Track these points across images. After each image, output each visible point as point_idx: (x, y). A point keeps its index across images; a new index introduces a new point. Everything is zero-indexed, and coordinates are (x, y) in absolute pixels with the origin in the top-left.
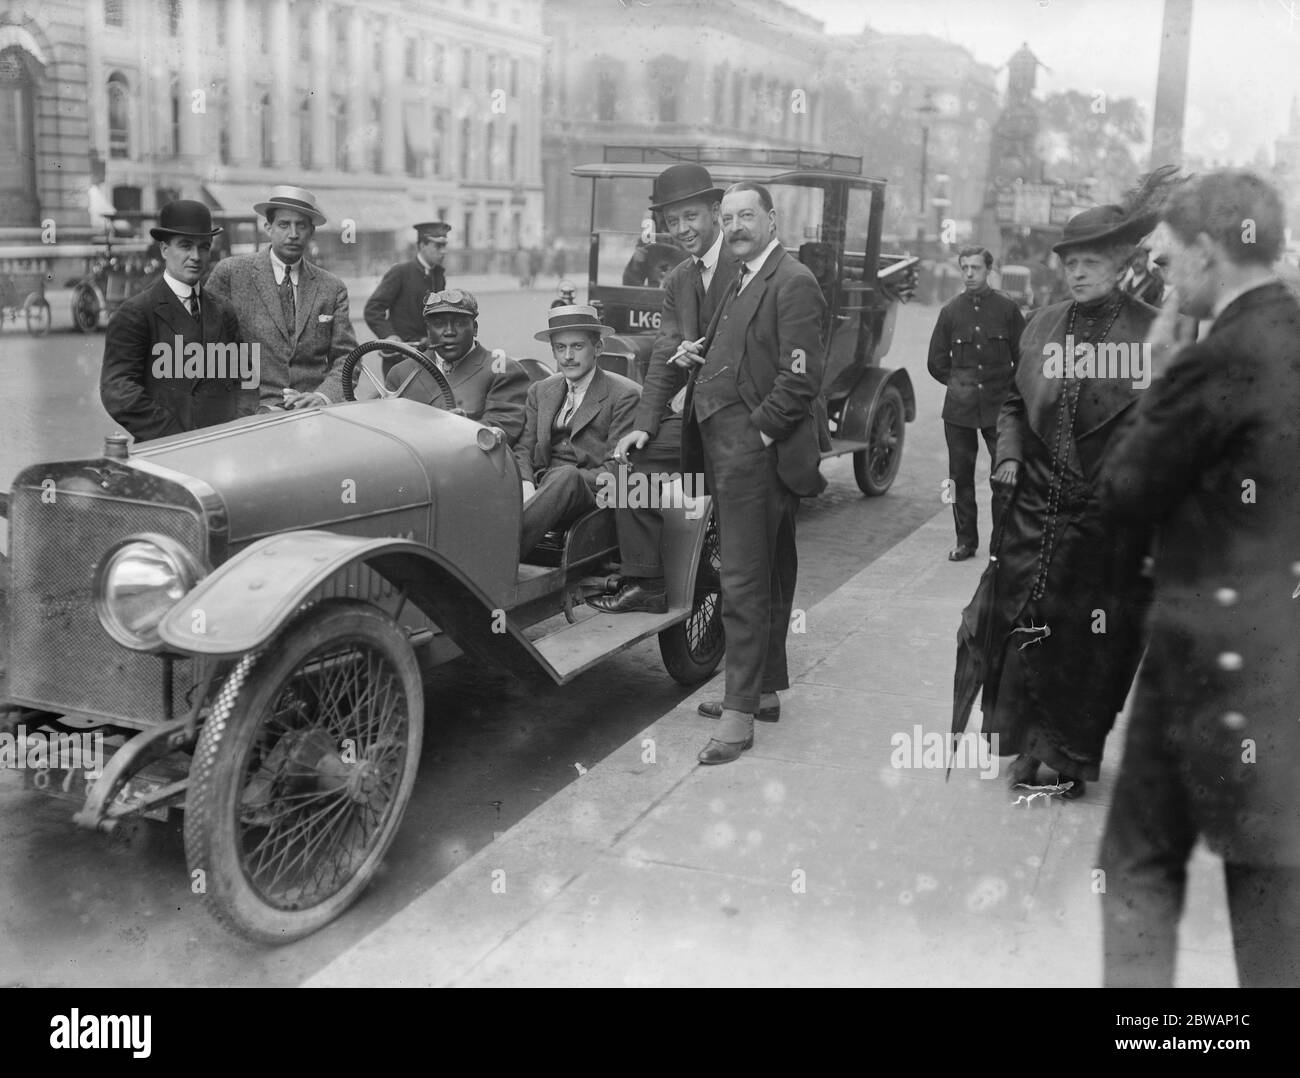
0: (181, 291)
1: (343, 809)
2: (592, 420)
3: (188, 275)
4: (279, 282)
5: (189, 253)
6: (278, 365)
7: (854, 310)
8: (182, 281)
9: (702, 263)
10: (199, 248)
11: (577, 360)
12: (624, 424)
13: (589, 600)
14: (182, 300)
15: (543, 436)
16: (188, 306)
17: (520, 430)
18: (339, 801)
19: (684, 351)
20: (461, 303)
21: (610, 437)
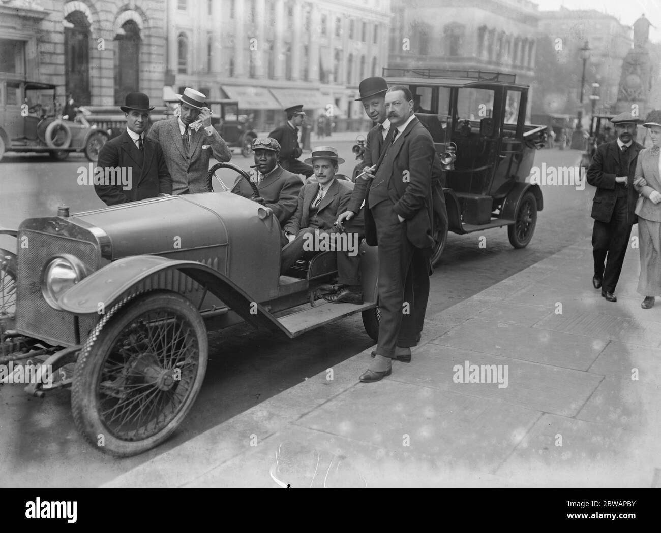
0: (134, 136)
1: (155, 393)
2: (329, 205)
3: (137, 129)
4: (182, 133)
5: (137, 118)
6: (181, 173)
7: (510, 153)
8: (136, 132)
9: (383, 126)
10: (142, 116)
11: (324, 174)
12: (344, 208)
13: (324, 296)
14: (134, 141)
15: (305, 212)
16: (137, 144)
17: (294, 208)
18: (152, 389)
19: (364, 172)
20: (270, 144)
21: (338, 213)
